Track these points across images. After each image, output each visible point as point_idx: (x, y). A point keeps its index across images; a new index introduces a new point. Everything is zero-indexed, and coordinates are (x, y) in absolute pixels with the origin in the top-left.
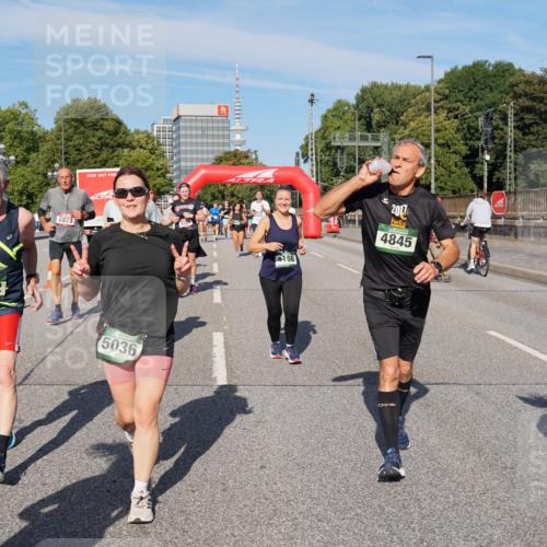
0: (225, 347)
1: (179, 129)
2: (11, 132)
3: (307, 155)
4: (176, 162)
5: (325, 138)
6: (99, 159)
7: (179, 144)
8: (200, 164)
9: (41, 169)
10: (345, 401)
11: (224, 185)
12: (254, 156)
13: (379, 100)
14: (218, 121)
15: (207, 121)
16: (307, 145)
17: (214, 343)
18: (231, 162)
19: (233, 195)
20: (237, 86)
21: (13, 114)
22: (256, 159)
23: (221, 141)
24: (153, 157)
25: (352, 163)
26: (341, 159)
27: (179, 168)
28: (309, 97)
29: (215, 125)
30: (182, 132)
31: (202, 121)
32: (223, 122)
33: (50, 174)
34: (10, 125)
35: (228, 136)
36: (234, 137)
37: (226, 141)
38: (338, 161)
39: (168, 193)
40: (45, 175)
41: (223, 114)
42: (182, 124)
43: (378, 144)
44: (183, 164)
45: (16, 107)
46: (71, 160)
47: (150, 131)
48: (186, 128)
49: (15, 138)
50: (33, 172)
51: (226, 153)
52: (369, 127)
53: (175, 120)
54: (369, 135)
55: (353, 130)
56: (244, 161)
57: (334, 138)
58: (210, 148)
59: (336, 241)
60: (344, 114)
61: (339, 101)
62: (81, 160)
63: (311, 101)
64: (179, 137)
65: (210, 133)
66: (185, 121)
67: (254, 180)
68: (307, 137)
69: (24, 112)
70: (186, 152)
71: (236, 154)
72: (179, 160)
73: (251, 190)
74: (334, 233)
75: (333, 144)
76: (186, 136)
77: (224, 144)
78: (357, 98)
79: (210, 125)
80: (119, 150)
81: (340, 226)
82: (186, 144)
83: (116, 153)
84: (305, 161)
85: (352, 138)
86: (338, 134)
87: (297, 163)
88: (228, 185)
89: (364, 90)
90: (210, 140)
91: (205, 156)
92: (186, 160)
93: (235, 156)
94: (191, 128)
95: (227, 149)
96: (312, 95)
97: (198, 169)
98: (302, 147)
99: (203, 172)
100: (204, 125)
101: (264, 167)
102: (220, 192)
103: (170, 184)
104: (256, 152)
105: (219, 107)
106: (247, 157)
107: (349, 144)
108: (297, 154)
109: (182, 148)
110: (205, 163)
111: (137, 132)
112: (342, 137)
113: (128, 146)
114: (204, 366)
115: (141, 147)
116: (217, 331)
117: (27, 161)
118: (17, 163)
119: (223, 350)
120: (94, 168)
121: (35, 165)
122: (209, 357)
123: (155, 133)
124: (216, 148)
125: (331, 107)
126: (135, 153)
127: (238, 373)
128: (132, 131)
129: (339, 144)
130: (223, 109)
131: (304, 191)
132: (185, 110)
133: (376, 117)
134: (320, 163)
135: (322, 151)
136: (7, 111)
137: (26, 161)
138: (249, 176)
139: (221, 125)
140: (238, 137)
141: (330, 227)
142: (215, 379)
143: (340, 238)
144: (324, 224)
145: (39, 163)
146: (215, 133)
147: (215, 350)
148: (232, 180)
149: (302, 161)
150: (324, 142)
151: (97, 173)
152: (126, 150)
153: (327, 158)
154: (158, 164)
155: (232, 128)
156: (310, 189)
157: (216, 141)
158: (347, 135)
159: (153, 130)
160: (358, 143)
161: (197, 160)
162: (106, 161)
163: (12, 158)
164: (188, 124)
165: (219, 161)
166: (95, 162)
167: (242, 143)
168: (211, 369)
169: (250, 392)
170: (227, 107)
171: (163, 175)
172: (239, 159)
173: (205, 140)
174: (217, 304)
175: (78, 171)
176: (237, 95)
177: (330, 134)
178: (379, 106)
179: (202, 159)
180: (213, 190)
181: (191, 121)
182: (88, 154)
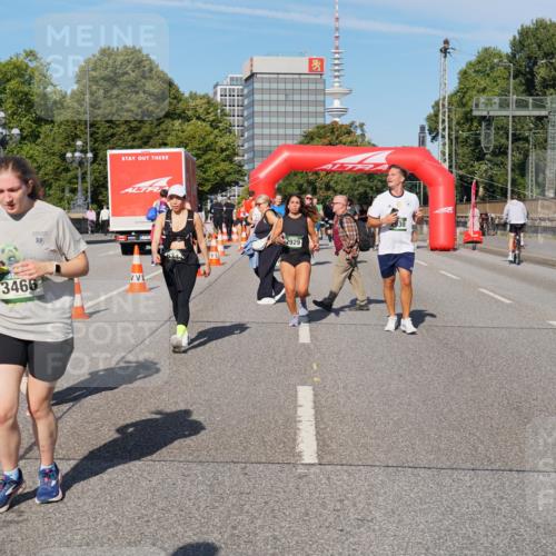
0: (315, 407)
1: (252, 92)
2: (14, 94)
3: (436, 129)
4: (247, 140)
5: (464, 105)
6: (139, 134)
7: (252, 115)
8: (281, 142)
9: (57, 147)
10: (491, 494)
11: (316, 173)
12: (359, 132)
13: (546, 47)
14: (308, 81)
15: (293, 81)
16: (436, 115)
17: (300, 403)
18: (326, 141)
19: (328, 187)
20: (337, 29)
21: (16, 67)
22: (363, 135)
23: (312, 109)
24: (216, 131)
25: (503, 141)
26: (487, 135)
27: (252, 149)
28: (442, 46)
29: (305, 86)
30: (257, 97)
31: (285, 81)
32: (316, 82)
33: (69, 155)
34: (12, 85)
35: (323, 103)
36: (332, 103)
37: (320, 109)
38: (482, 138)
39: (237, 184)
40: (63, 157)
41: (316, 70)
42: (257, 85)
43: (543, 113)
44: (257, 142)
45: (21, 58)
46: (99, 136)
47: (211, 95)
48: (262, 91)
49: (21, 102)
50: (45, 151)
51: (318, 127)
52: (530, 88)
53: (247, 80)
54: (530, 99)
55: (505, 92)
56: (345, 138)
57: (477, 105)
58: (297, 120)
59: (476, 255)
60: (492, 68)
61: (486, 50)
62: (113, 135)
63: (445, 51)
64: (252, 104)
65: (297, 97)
66: (262, 81)
67: (360, 166)
68: (437, 104)
69: (32, 65)
70: (262, 125)
71: (333, 128)
72: (252, 138)
73: (355, 180)
74: (473, 243)
75: (475, 113)
76: (262, 102)
77: (316, 114)
78: (513, 44)
79: (297, 86)
80: (168, 122)
81: (483, 232)
82: (262, 114)
83: (163, 126)
84: (434, 139)
85: (504, 105)
86: (482, 99)
87: (422, 141)
88: (322, 174)
89: (524, 33)
90: (297, 109)
91: (289, 131)
92: (262, 136)
93: (333, 132)
94: (270, 91)
95: (320, 121)
96: (446, 42)
97: (280, 149)
98: (429, 119)
99: (285, 154)
100: (289, 86)
101: (374, 148)
102: (311, 183)
103: (240, 172)
104: (362, 125)
105: (311, 61)
106: (349, 133)
107: (499, 113)
108: (422, 128)
109: (257, 120)
110: (289, 142)
111: (193, 96)
112: (489, 103)
113: (180, 116)
114: (285, 434)
115: (198, 118)
116: (304, 384)
117: (38, 137)
118: (23, 138)
119: (313, 412)
120: (132, 147)
121: (48, 141)
122: (291, 422)
123: (219, 98)
124: (305, 120)
125: (473, 58)
126: (189, 128)
127: (334, 446)
128: (187, 95)
129: (485, 113)
130: (316, 64)
131: (431, 183)
132: (262, 65)
133: (542, 72)
134: (455, 141)
135: (458, 123)
136: (8, 63)
137: (35, 136)
138: (352, 160)
139: (312, 86)
140: (337, 104)
141: (467, 234)
142: (300, 455)
143: (482, 250)
144: (459, 230)
145: (54, 140)
146: (305, 98)
147: (300, 411)
148: (329, 166)
149: (428, 138)
150: (461, 110)
151: (137, 155)
152: (177, 123)
153: (465, 134)
154: (222, 143)
155: (328, 90)
156: (440, 179)
157: (305, 109)
158: (496, 100)
159: (215, 93)
160: (512, 112)
161: (278, 136)
162: (149, 138)
163: (16, 131)
164: (266, 86)
165: (309, 138)
166: (134, 139)
167: (344, 111)
168: (295, 440)
169: (350, 474)
170: (321, 61)
171: (229, 159)
172: (338, 136)
173: (289, 109)
174: (304, 344)
175: (109, 152)
176: (337, 43)
177: (471, 98)
178: (546, 55)
179: (286, 136)
180: (300, 179)
181: (270, 81)
182: (124, 128)
